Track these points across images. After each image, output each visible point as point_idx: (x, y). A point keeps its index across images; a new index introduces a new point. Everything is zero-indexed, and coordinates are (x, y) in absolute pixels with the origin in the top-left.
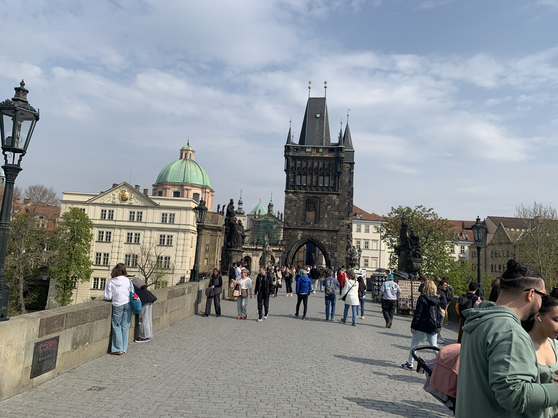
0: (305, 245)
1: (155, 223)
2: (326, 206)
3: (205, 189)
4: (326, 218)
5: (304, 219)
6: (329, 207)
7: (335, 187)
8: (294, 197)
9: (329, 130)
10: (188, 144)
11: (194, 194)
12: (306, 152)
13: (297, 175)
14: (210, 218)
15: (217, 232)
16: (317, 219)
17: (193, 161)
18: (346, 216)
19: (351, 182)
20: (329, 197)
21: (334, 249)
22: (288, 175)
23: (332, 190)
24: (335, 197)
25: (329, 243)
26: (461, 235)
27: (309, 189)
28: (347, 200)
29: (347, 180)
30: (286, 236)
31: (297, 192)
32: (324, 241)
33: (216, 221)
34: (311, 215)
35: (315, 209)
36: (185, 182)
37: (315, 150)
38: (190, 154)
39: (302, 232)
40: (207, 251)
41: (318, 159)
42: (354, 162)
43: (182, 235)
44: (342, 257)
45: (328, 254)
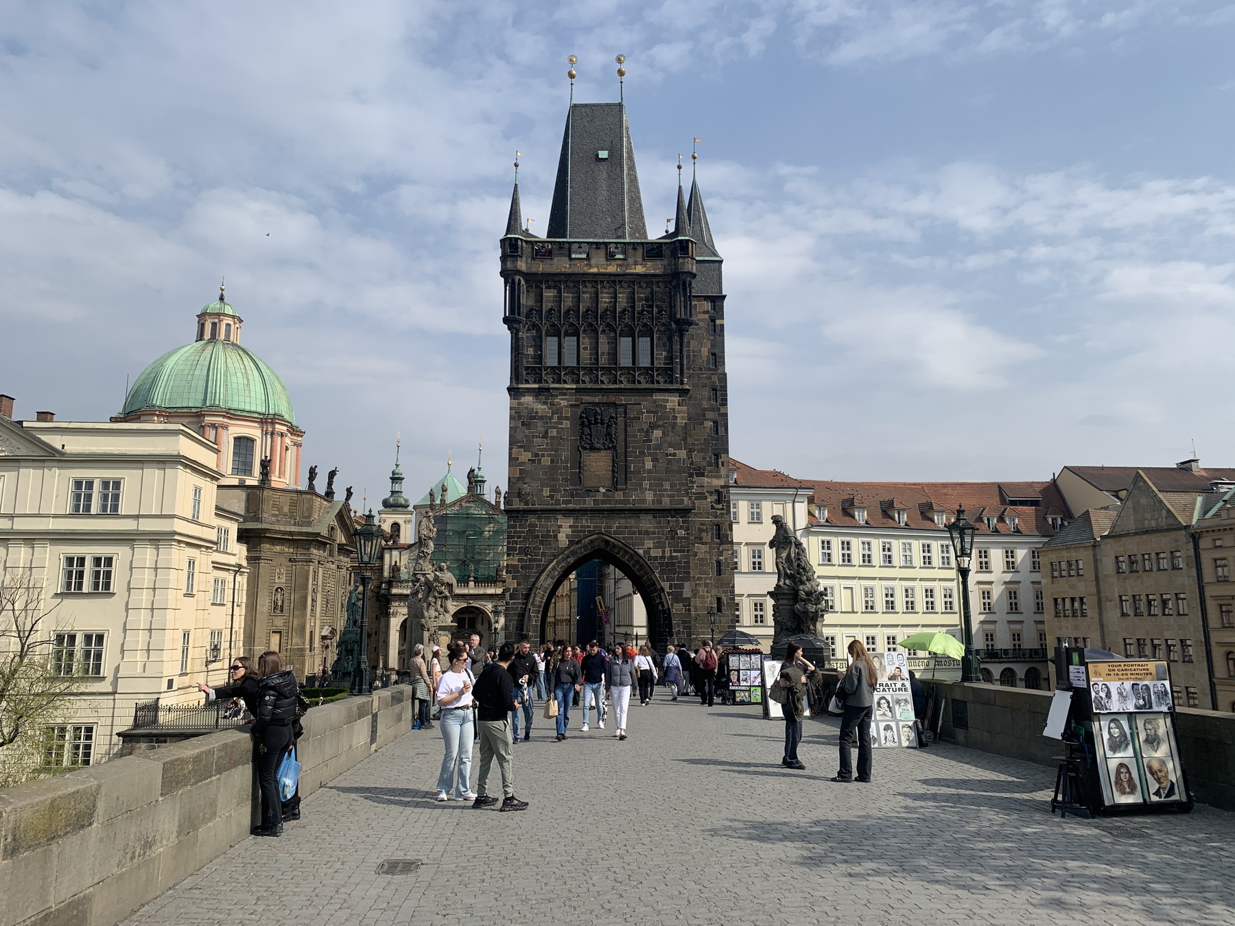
0: (572, 576)
1: (48, 516)
2: (647, 431)
3: (273, 423)
4: (650, 471)
5: (578, 479)
6: (657, 433)
7: (671, 369)
8: (540, 408)
9: (639, 198)
10: (222, 299)
11: (238, 440)
12: (571, 259)
13: (547, 335)
14: (286, 509)
15: (308, 549)
16: (620, 475)
17: (236, 345)
18: (710, 464)
19: (717, 357)
20: (655, 401)
21: (678, 570)
22: (517, 334)
23: (661, 379)
24: (674, 402)
25: (663, 552)
26: (1001, 519)
27: (587, 379)
28: (710, 415)
29: (705, 351)
30: (519, 537)
31: (548, 389)
32: (648, 548)
33: (304, 517)
34: (598, 464)
35: (613, 442)
36: (208, 404)
37: (602, 253)
38: (228, 325)
39: (571, 521)
40: (277, 608)
41: (614, 280)
42: (724, 293)
43: (146, 554)
44: (703, 597)
45: (662, 589)
